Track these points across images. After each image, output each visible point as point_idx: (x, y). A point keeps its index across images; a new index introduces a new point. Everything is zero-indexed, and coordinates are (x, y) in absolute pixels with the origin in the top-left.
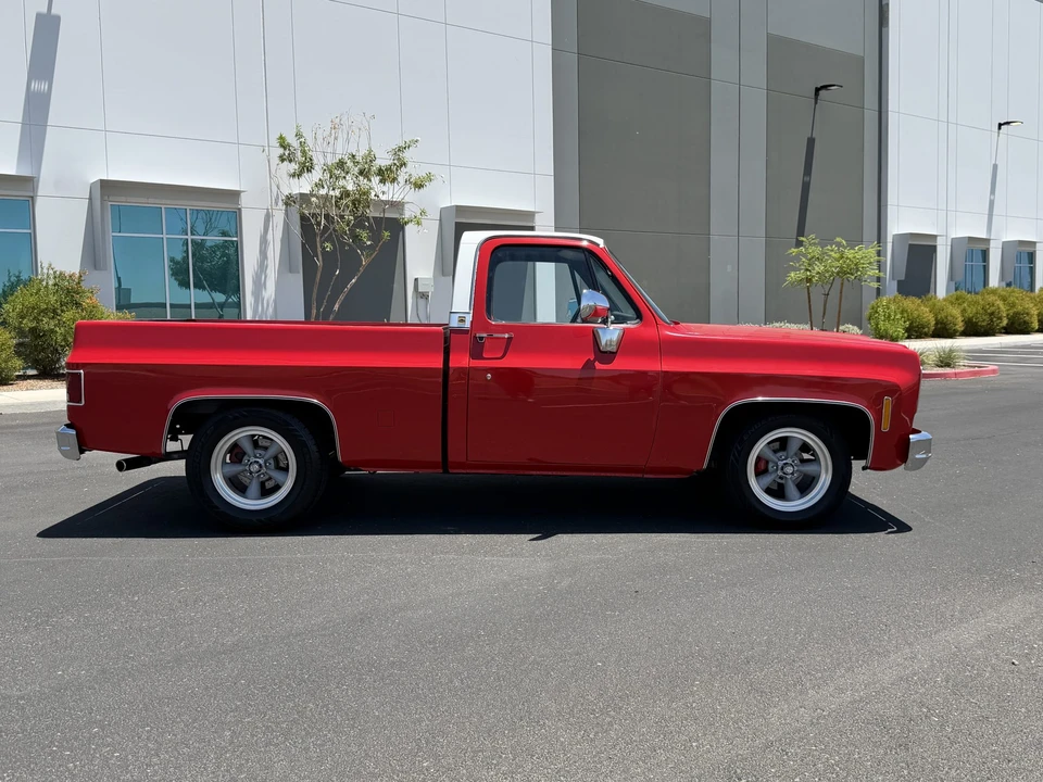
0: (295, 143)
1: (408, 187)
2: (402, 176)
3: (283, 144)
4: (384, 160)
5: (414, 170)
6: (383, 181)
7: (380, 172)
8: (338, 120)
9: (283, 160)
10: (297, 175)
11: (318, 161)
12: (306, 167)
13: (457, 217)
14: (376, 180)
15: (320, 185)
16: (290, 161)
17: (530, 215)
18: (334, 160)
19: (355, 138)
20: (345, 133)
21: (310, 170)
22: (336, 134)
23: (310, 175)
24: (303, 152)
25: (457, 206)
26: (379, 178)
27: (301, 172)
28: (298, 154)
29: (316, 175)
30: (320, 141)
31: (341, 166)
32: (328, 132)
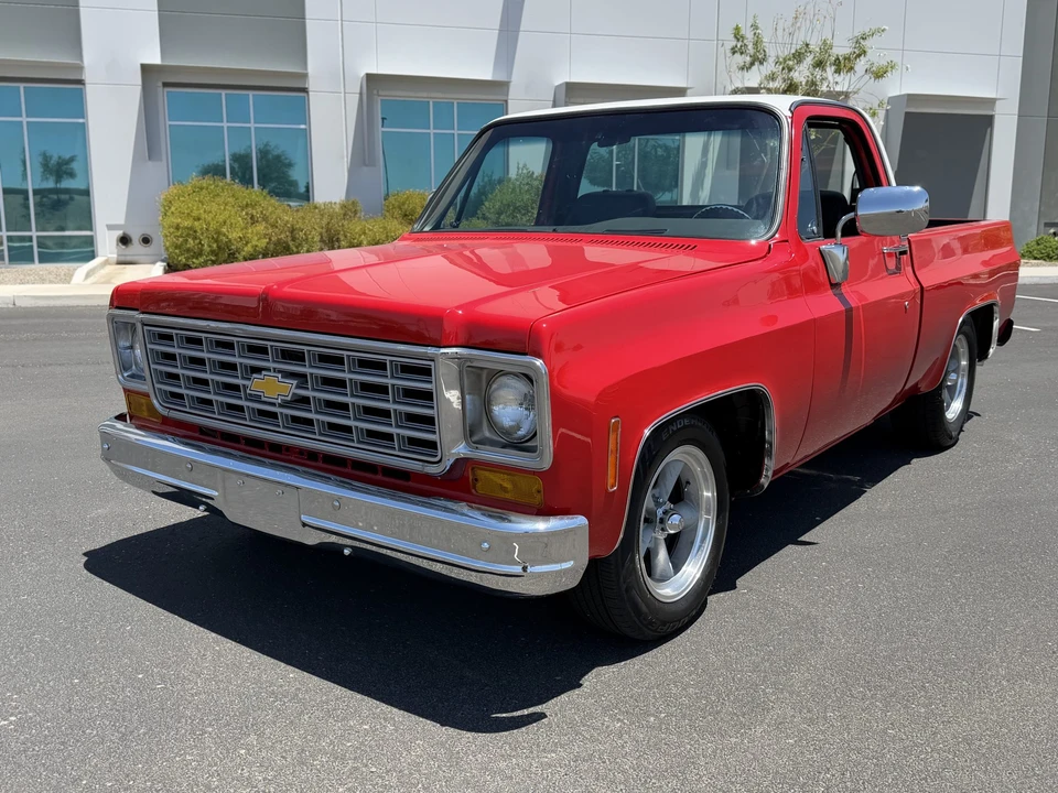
0: (749, 35)
1: (867, 77)
2: (861, 65)
3: (738, 35)
4: (842, 48)
5: (876, 55)
6: (838, 71)
7: (837, 62)
8: (802, 8)
9: (734, 53)
10: (746, 68)
11: (772, 53)
12: (757, 59)
13: (908, 106)
14: (830, 70)
15: (772, 77)
16: (742, 53)
17: (991, 102)
18: (793, 51)
19: (819, 26)
20: (808, 22)
21: (761, 63)
22: (798, 24)
23: (761, 67)
24: (756, 44)
25: (909, 95)
26: (833, 68)
27: (752, 64)
28: (750, 46)
29: (769, 67)
30: (780, 32)
31: (798, 56)
32: (791, 21)
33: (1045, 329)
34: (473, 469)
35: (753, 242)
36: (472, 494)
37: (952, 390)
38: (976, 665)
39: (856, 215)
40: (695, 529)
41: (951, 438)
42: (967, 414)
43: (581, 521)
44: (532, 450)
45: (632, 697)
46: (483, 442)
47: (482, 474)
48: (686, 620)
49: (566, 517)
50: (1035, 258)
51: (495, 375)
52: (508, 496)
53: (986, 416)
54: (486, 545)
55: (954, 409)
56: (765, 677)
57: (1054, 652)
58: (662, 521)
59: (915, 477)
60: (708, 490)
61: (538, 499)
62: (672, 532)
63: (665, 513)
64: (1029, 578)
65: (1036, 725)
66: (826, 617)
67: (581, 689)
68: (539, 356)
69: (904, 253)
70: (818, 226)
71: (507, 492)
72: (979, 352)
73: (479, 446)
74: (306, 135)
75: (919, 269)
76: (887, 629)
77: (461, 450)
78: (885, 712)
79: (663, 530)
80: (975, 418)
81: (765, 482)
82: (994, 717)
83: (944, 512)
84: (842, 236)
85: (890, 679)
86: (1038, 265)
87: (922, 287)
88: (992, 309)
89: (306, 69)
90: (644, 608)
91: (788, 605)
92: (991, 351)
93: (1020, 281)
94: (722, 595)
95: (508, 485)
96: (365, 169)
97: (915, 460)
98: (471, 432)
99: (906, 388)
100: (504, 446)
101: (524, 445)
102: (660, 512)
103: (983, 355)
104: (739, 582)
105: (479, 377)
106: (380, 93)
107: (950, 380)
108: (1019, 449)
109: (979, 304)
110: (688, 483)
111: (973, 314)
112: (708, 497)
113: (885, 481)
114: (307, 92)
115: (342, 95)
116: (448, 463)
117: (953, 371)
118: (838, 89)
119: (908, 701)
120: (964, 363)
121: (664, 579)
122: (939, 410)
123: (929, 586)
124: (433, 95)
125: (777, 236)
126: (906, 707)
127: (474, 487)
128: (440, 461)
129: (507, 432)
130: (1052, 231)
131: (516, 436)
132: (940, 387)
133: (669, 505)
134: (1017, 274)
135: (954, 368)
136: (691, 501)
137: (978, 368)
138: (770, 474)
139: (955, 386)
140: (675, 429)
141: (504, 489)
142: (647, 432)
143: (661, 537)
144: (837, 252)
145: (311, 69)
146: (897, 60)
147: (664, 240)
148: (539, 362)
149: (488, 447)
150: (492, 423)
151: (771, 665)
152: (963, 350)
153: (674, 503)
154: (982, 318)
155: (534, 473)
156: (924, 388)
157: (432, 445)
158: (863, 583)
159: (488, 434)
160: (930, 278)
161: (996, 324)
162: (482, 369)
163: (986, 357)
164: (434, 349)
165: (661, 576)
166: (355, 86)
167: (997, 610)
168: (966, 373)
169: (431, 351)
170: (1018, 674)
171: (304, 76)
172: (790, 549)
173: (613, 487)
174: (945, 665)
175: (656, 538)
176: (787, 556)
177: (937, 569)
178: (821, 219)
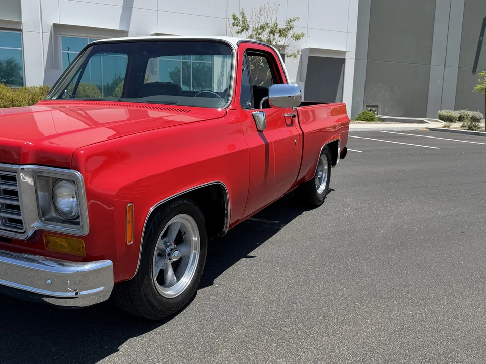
0: (241, 18)
1: (292, 39)
2: (290, 34)
3: (235, 18)
4: (282, 26)
5: (296, 30)
6: (280, 36)
7: (280, 31)
8: (263, 6)
9: (234, 26)
10: (239, 32)
11: (252, 26)
12: (245, 28)
13: (310, 53)
14: (277, 35)
15: (251, 37)
16: (237, 26)
17: (344, 53)
18: (260, 25)
19: (270, 14)
20: (266, 12)
21: (246, 30)
22: (262, 13)
23: (246, 32)
24: (243, 22)
25: (310, 48)
26: (279, 34)
27: (242, 31)
28: (241, 23)
29: (250, 32)
30: (254, 16)
31: (262, 28)
32: (258, 12)
33: (364, 151)
34: (45, 236)
35: (219, 110)
36: (45, 250)
37: (320, 180)
38: (323, 318)
39: (268, 98)
40: (189, 257)
41: (320, 201)
42: (328, 190)
43: (108, 263)
44: (78, 224)
45: (145, 355)
46: (51, 220)
47: (52, 238)
48: (183, 306)
49: (98, 262)
50: (362, 121)
51: (56, 181)
52: (65, 251)
53: (337, 191)
54: (49, 281)
55: (321, 189)
56: (219, 334)
57: (359, 308)
58: (169, 255)
59: (304, 221)
60: (195, 237)
61: (83, 253)
62: (175, 260)
63: (171, 250)
64: (350, 269)
65: (349, 350)
66: (254, 296)
67: (118, 353)
68: (78, 170)
69: (294, 116)
70: (251, 102)
71: (65, 248)
72: (332, 162)
73: (47, 222)
74: (21, 53)
75: (302, 124)
76: (283, 301)
77: (37, 225)
78: (276, 349)
79: (170, 259)
80: (332, 191)
81: (226, 230)
82: (329, 347)
83: (315, 238)
84: (263, 108)
85: (281, 329)
86: (363, 123)
87: (303, 133)
88: (337, 143)
89: (21, 19)
90: (156, 304)
91: (237, 291)
92: (337, 161)
93: (350, 130)
94: (205, 288)
95: (66, 245)
96: (53, 70)
97: (304, 212)
98: (43, 214)
99: (298, 180)
100: (63, 222)
101: (74, 221)
102: (168, 250)
103: (334, 164)
104: (216, 281)
105: (47, 182)
106: (61, 33)
107: (319, 175)
108: (350, 205)
109: (330, 141)
110: (185, 233)
111: (329, 145)
112: (195, 240)
113: (290, 223)
114: (22, 31)
115: (41, 33)
116: (30, 233)
117: (321, 171)
118: (280, 44)
119: (289, 341)
120: (325, 167)
121: (171, 285)
122: (314, 188)
123: (304, 276)
124: (89, 36)
125: (230, 106)
126: (287, 345)
127: (47, 246)
128: (24, 232)
129: (65, 214)
130: (369, 109)
131: (70, 216)
132: (315, 179)
133: (173, 246)
134: (348, 127)
135: (321, 169)
136: (187, 243)
137: (332, 169)
138: (228, 226)
139: (322, 177)
140: (174, 206)
141: (64, 247)
142: (152, 209)
143: (169, 263)
144: (261, 116)
145: (24, 20)
146: (305, 32)
147: (174, 107)
148: (78, 174)
149: (54, 223)
150: (57, 210)
151: (224, 326)
152: (325, 161)
153: (176, 245)
154: (333, 146)
155: (79, 237)
156: (307, 179)
157: (20, 222)
158: (274, 276)
159: (54, 215)
160: (307, 129)
161: (339, 149)
162: (49, 177)
163: (335, 164)
164: (16, 166)
165: (170, 283)
166: (48, 29)
167: (335, 287)
168: (327, 172)
169: (14, 167)
170: (342, 322)
171: (20, 23)
172: (243, 260)
173: (130, 242)
174: (308, 319)
175: (166, 264)
176: (241, 264)
177: (309, 267)
178: (253, 99)
